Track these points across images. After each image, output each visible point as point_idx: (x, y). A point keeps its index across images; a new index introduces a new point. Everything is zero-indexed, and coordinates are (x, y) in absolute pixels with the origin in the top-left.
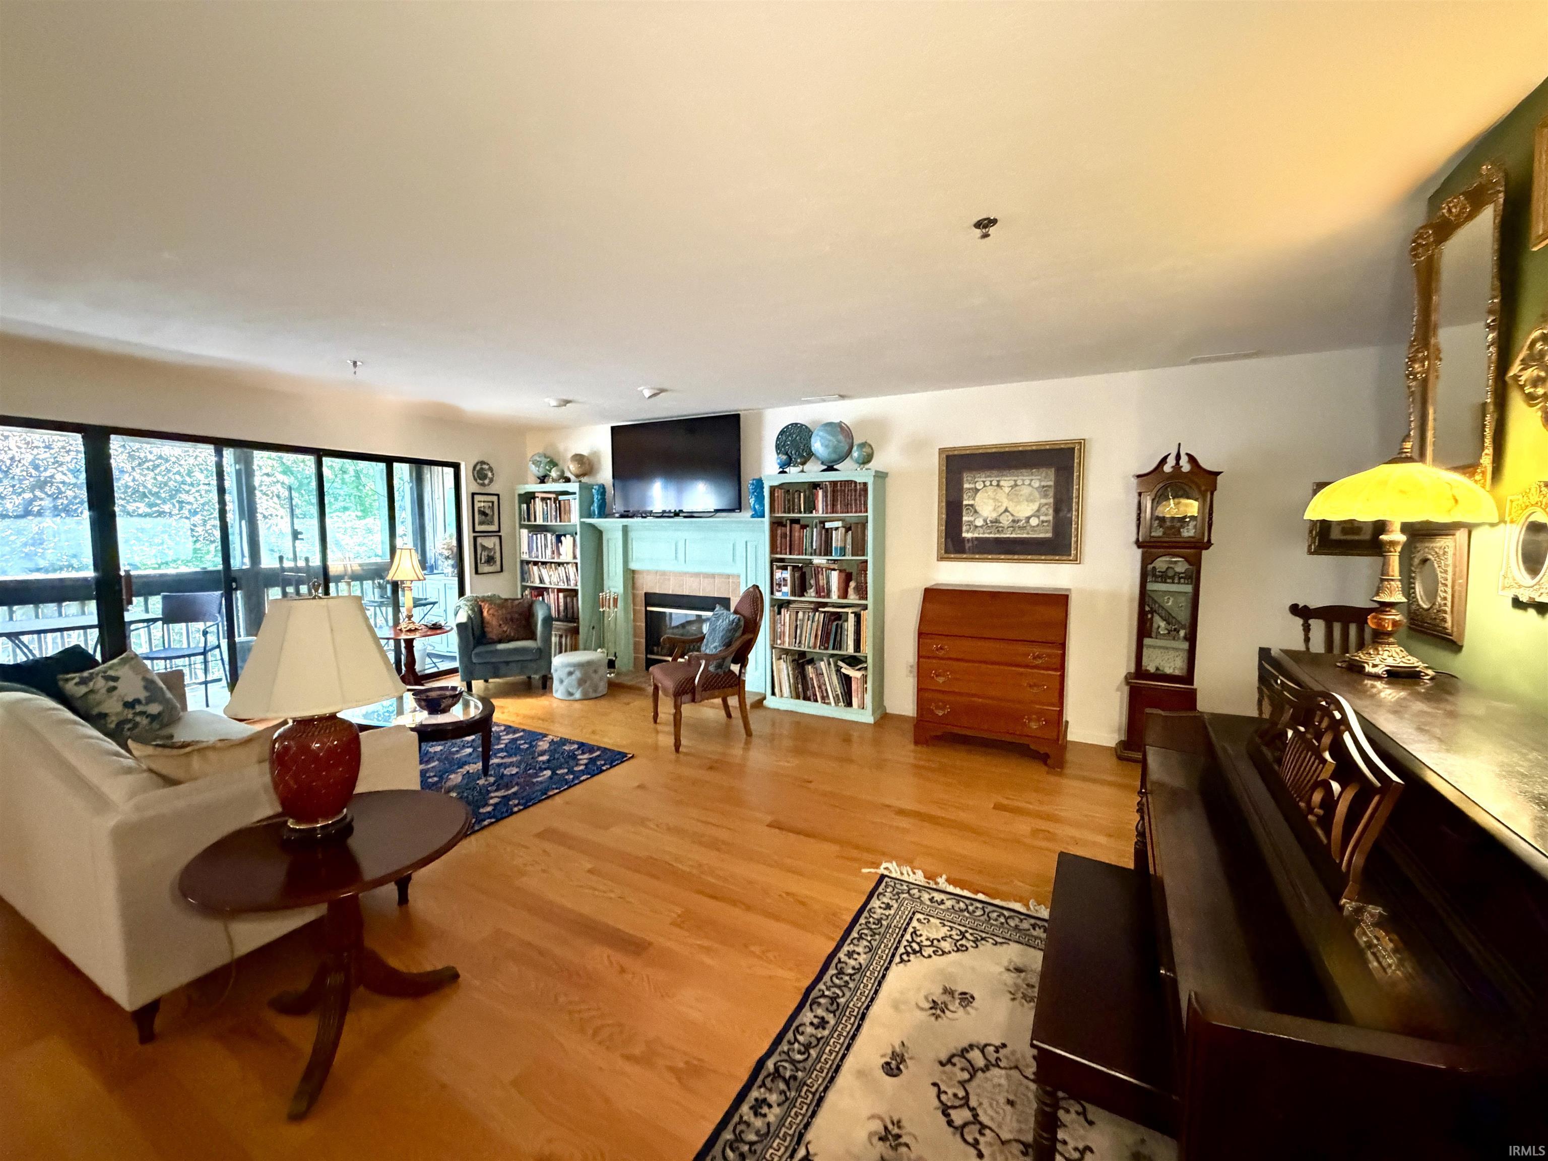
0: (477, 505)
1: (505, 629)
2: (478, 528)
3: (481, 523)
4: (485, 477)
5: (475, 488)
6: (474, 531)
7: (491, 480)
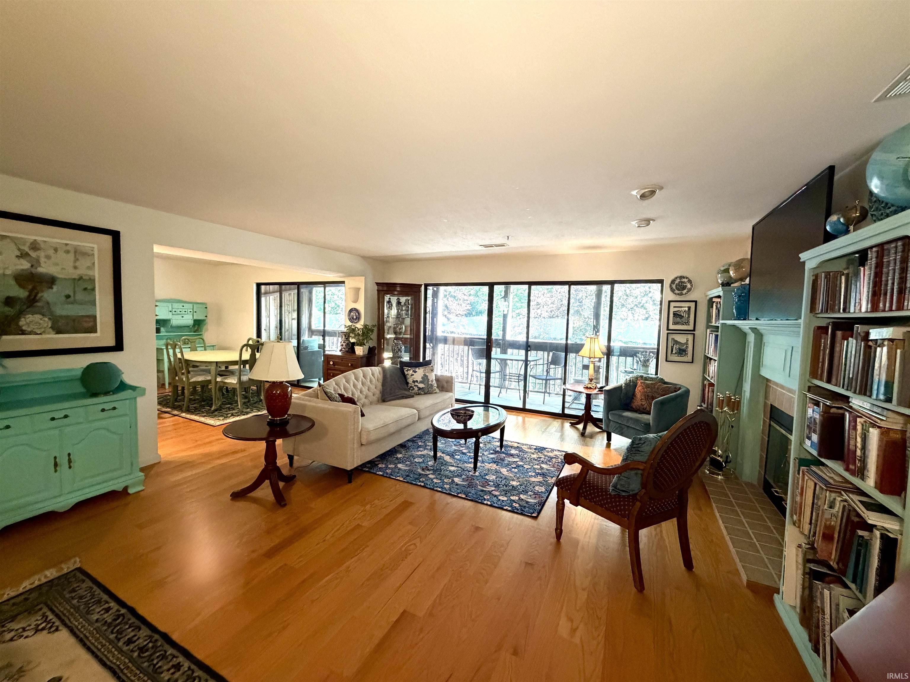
0: (672, 310)
1: (643, 403)
2: (671, 327)
3: (675, 323)
4: (684, 288)
5: (672, 297)
6: (668, 329)
7: (690, 290)
